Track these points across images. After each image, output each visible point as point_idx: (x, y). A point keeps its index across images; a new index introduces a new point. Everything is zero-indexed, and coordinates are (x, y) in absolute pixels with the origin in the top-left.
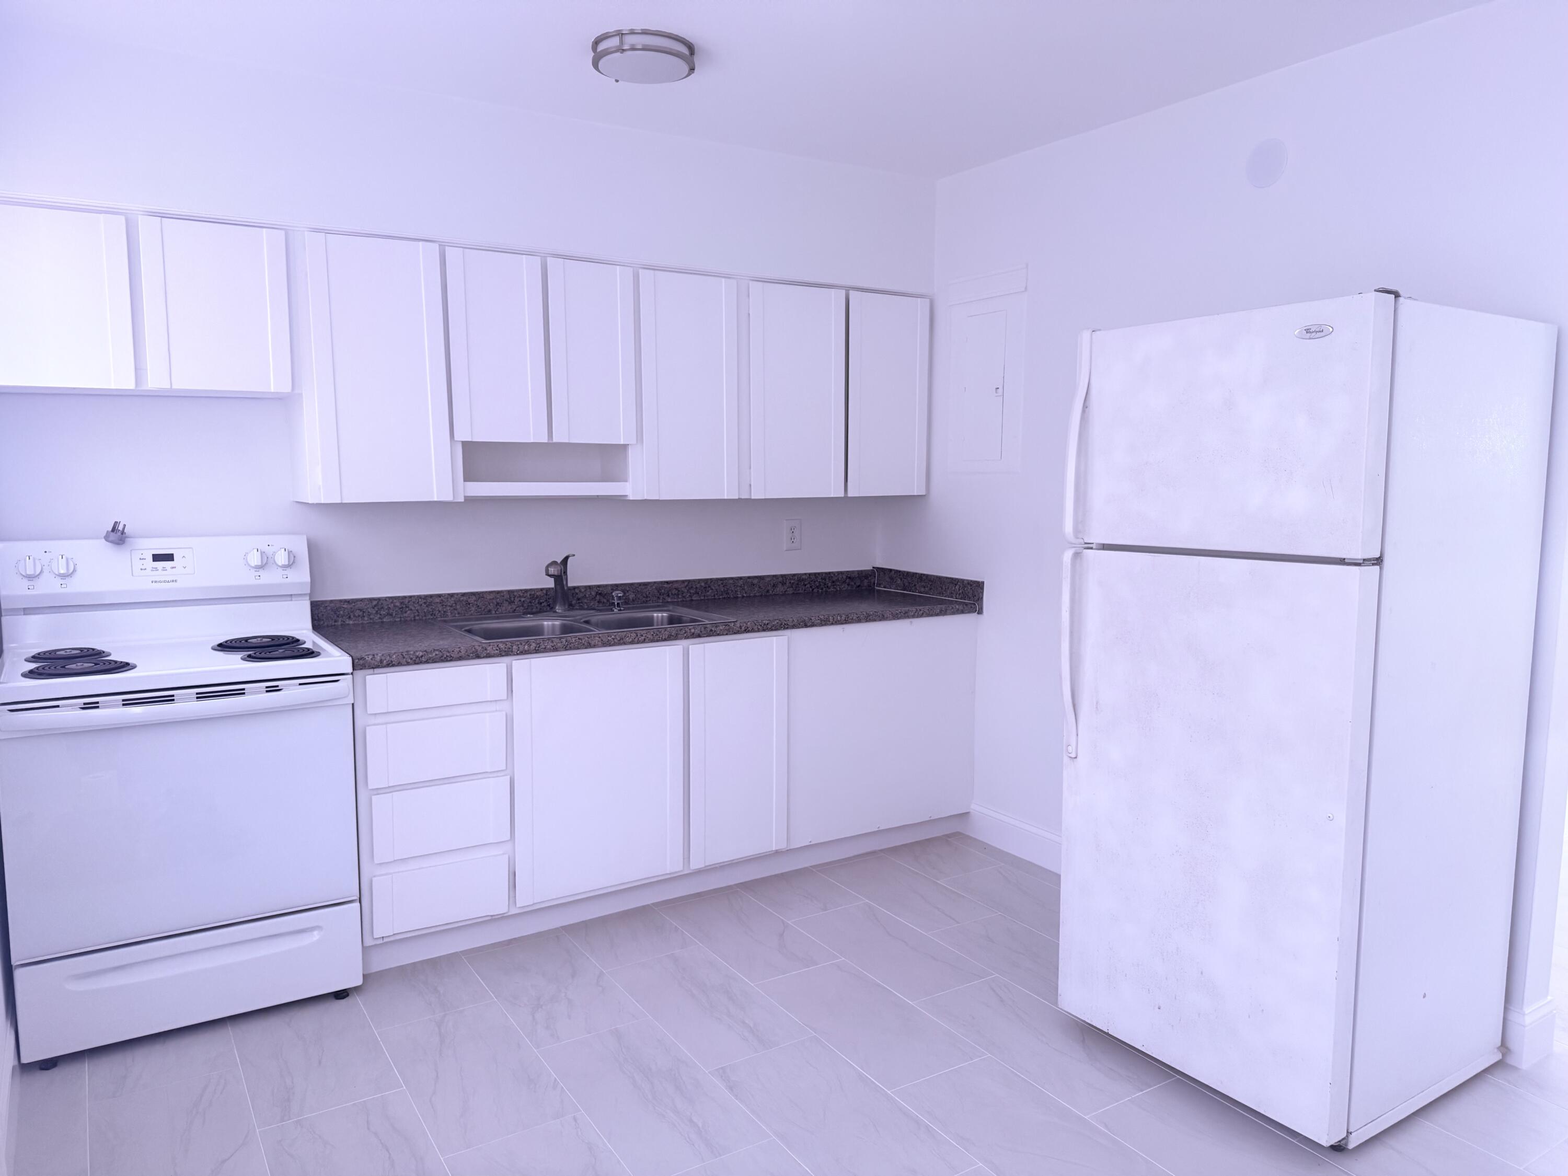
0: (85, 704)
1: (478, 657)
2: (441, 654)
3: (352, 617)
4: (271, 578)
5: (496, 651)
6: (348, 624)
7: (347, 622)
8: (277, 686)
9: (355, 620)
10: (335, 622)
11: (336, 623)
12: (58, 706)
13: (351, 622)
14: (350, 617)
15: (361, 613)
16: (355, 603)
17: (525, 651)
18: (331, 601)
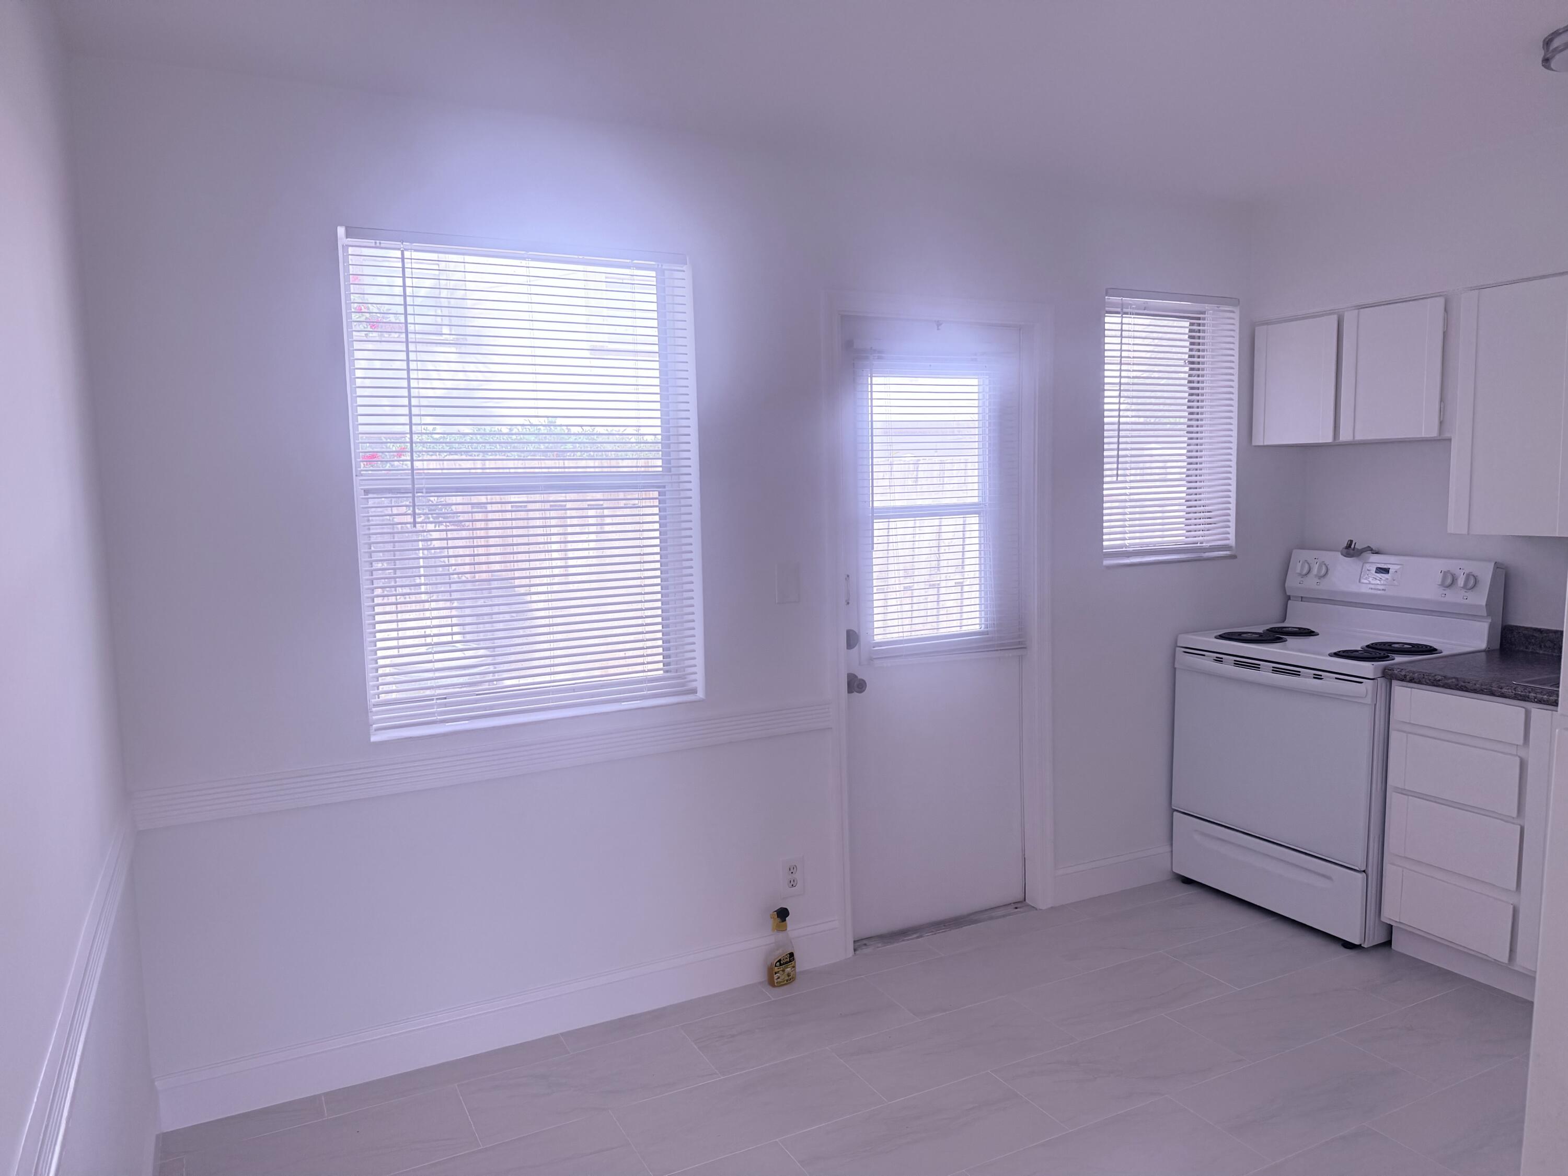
0: (1217, 657)
1: (1492, 694)
2: (1456, 683)
3: (1543, 646)
4: (1455, 597)
5: (1512, 693)
6: (1538, 653)
7: (1538, 651)
8: (1321, 676)
9: (1545, 651)
10: (1527, 648)
11: (1527, 650)
12: (1204, 655)
13: (1541, 652)
14: (1541, 647)
15: (1551, 645)
16: (1547, 633)
17: (1544, 701)
18: (1527, 628)
